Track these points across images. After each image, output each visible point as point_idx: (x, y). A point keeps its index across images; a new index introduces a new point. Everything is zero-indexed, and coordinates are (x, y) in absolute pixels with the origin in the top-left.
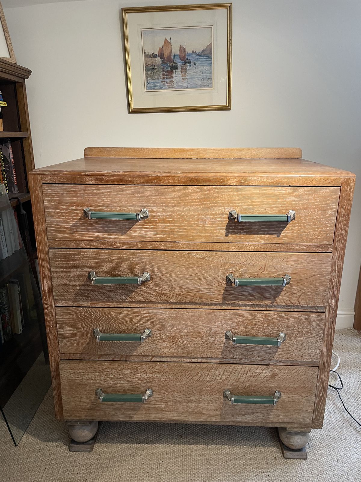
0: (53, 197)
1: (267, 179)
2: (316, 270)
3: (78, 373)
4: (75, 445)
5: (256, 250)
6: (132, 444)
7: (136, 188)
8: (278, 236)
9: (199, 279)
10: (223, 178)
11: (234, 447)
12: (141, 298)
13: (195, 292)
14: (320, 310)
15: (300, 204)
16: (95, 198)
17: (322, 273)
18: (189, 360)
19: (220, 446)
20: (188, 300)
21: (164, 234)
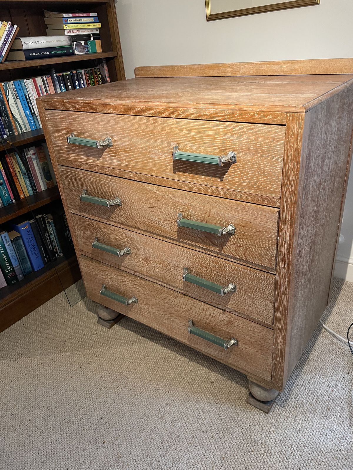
0: (52, 121)
1: (204, 111)
2: (260, 225)
3: (90, 268)
5: (201, 193)
7: (99, 116)
8: (222, 180)
9: (156, 212)
10: (163, 109)
13: (155, 224)
14: (271, 271)
15: (241, 145)
16: (76, 124)
17: (268, 231)
18: (161, 283)
20: (151, 230)
21: (125, 164)
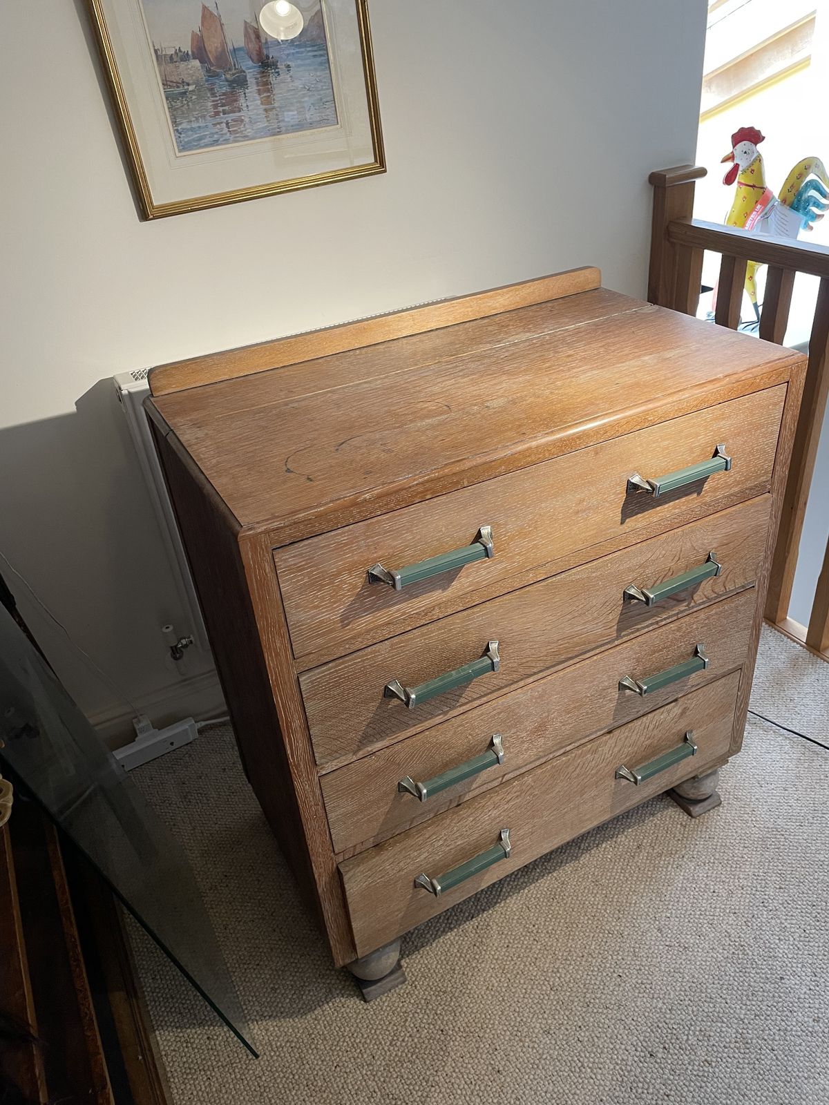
0: (300, 569)
1: (687, 402)
2: (749, 528)
3: (380, 871)
4: (373, 987)
6: (461, 927)
7: (466, 493)
11: (614, 839)
12: (484, 689)
13: (574, 639)
15: (732, 429)
16: (389, 539)
17: (757, 530)
18: (562, 751)
19: (595, 849)
21: (519, 560)
